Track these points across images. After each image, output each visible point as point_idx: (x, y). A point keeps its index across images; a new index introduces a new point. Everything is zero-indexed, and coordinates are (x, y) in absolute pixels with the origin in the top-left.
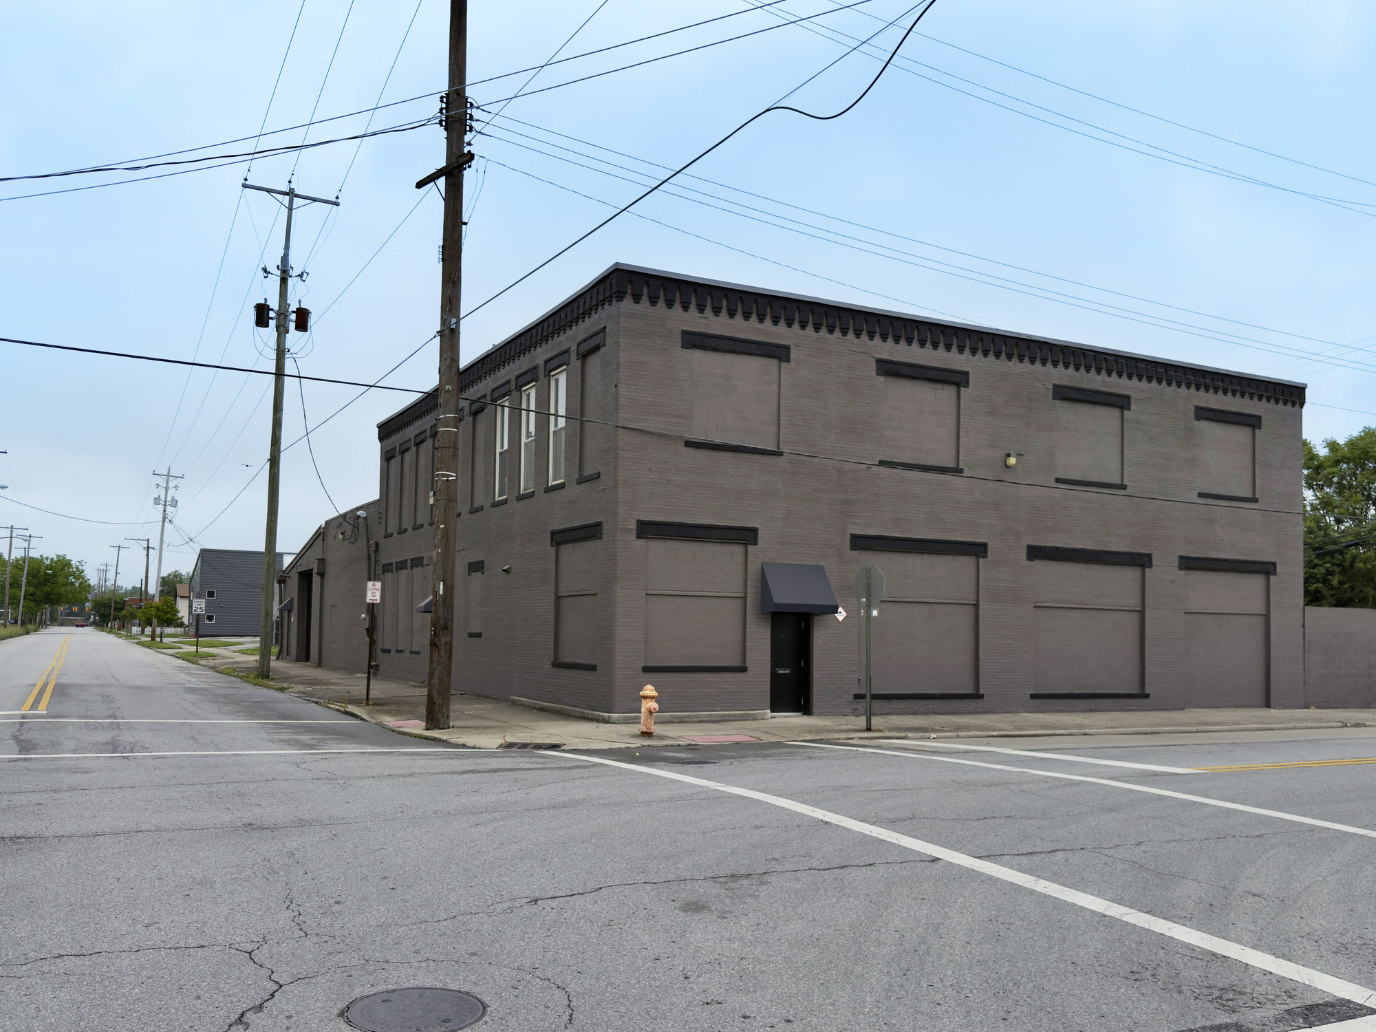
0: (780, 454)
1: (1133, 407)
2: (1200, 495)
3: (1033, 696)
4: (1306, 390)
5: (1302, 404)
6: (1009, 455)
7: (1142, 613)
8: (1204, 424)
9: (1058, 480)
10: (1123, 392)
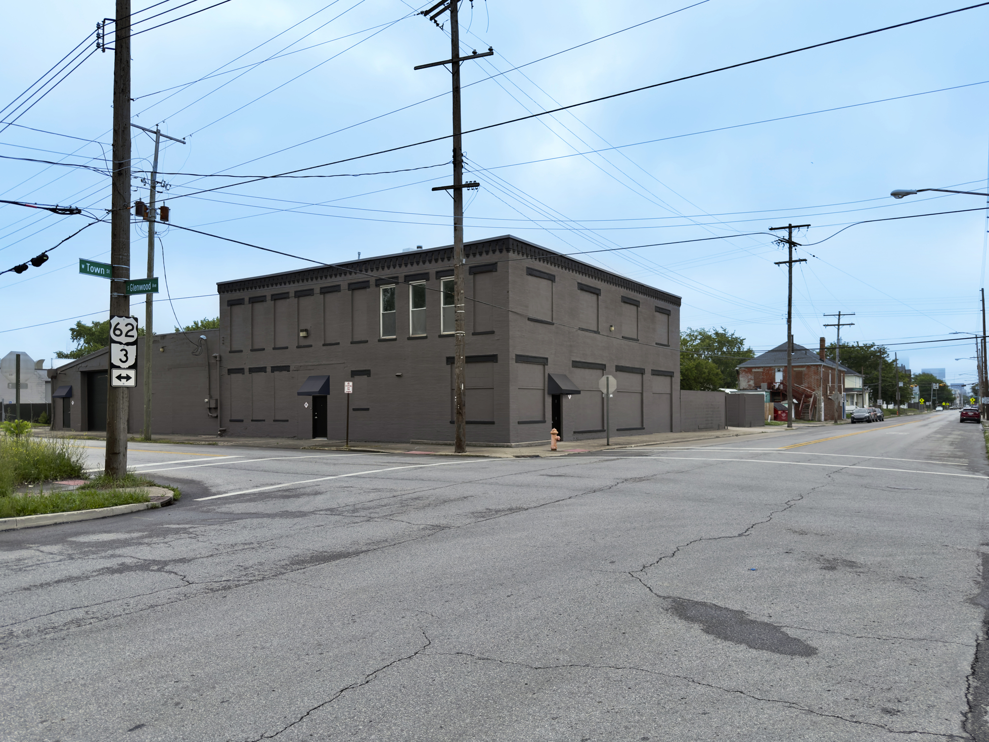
0: (553, 324)
1: (640, 306)
2: (656, 344)
3: (618, 430)
4: (682, 300)
5: (680, 305)
6: (612, 326)
7: (642, 394)
8: (657, 314)
9: (623, 337)
10: (638, 300)
